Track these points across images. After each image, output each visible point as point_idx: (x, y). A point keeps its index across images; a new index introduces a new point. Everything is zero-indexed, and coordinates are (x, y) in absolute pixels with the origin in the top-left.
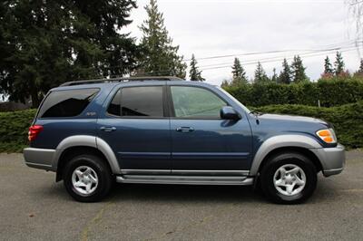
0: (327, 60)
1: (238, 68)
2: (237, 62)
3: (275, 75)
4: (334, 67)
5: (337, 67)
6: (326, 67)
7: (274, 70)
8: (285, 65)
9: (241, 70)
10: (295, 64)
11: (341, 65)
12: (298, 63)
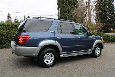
1: (9, 17)
2: (9, 14)
3: (21, 21)
7: (21, 19)
8: (25, 18)
9: (10, 18)
12: (29, 18)
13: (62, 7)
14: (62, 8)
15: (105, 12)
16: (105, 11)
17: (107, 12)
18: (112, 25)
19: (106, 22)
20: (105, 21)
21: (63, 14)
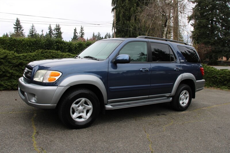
0: (75, 30)
2: (18, 20)
3: (42, 34)
4: (79, 35)
5: (80, 35)
6: (75, 34)
7: (42, 31)
8: (50, 29)
10: (56, 29)
11: (83, 34)
12: (58, 29)
13: (122, 7)
14: (122, 10)
15: (212, 23)
16: (212, 21)
17: (215, 23)
18: (225, 49)
19: (213, 44)
20: (212, 41)
21: (124, 23)
